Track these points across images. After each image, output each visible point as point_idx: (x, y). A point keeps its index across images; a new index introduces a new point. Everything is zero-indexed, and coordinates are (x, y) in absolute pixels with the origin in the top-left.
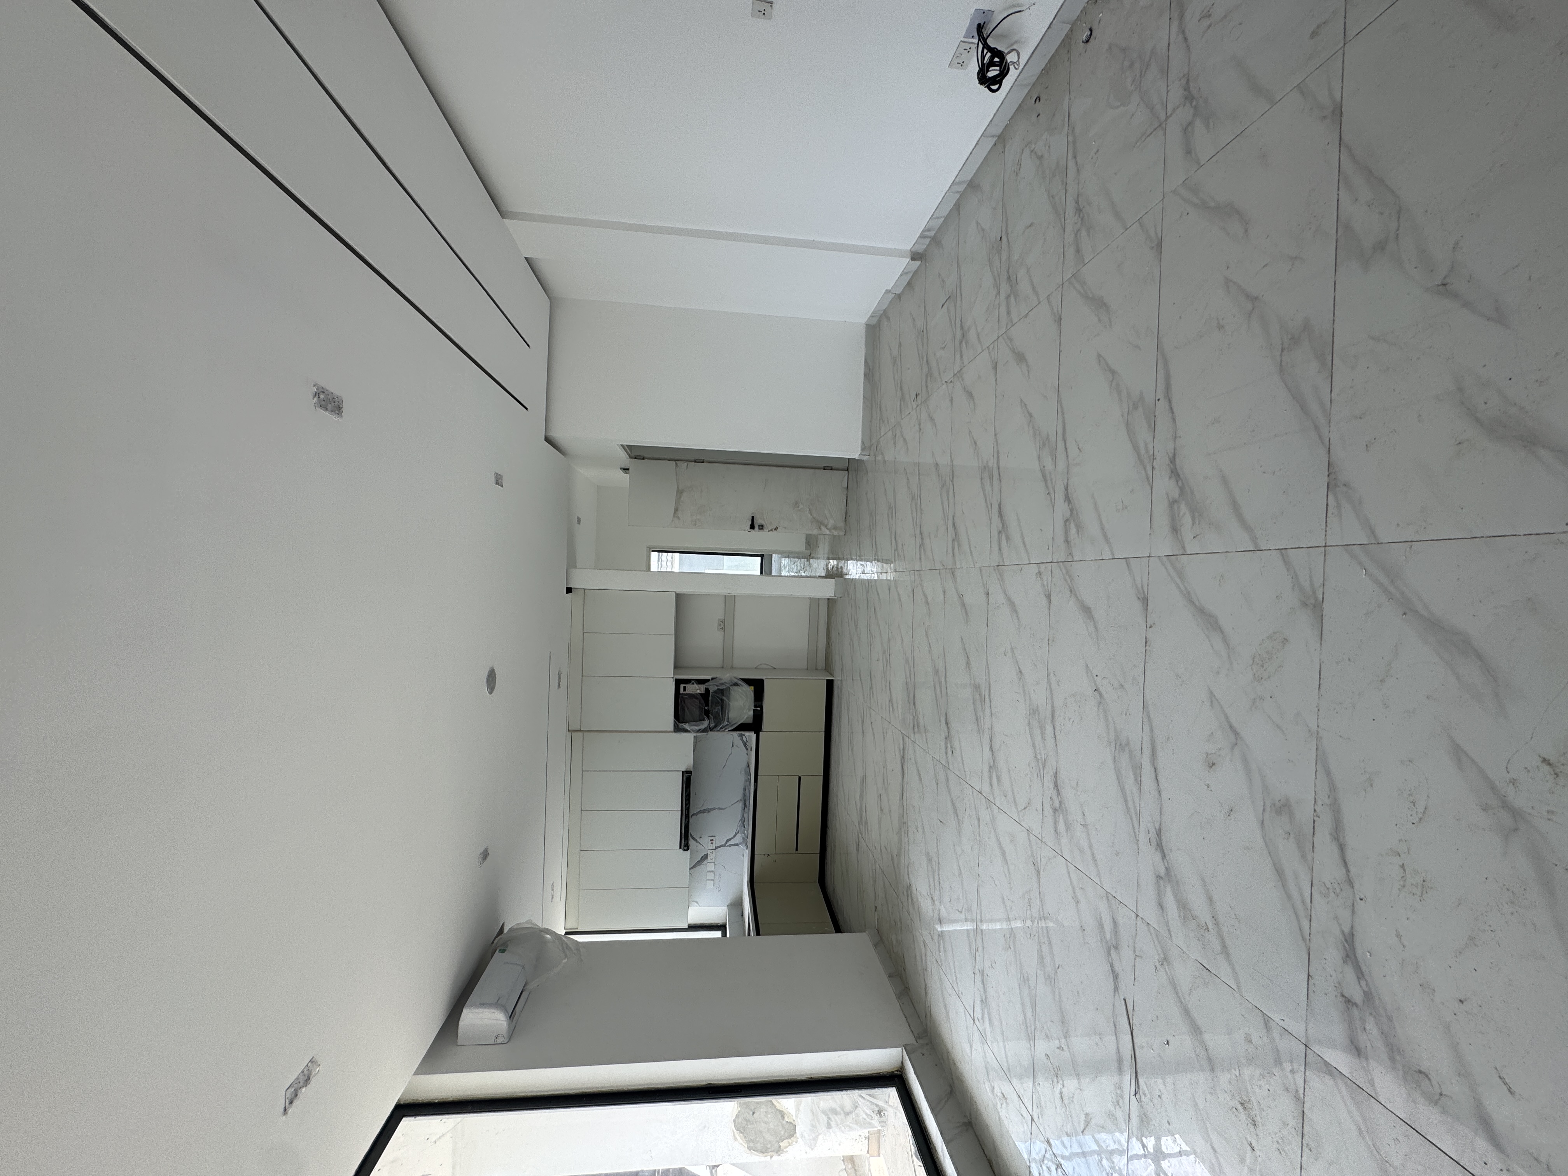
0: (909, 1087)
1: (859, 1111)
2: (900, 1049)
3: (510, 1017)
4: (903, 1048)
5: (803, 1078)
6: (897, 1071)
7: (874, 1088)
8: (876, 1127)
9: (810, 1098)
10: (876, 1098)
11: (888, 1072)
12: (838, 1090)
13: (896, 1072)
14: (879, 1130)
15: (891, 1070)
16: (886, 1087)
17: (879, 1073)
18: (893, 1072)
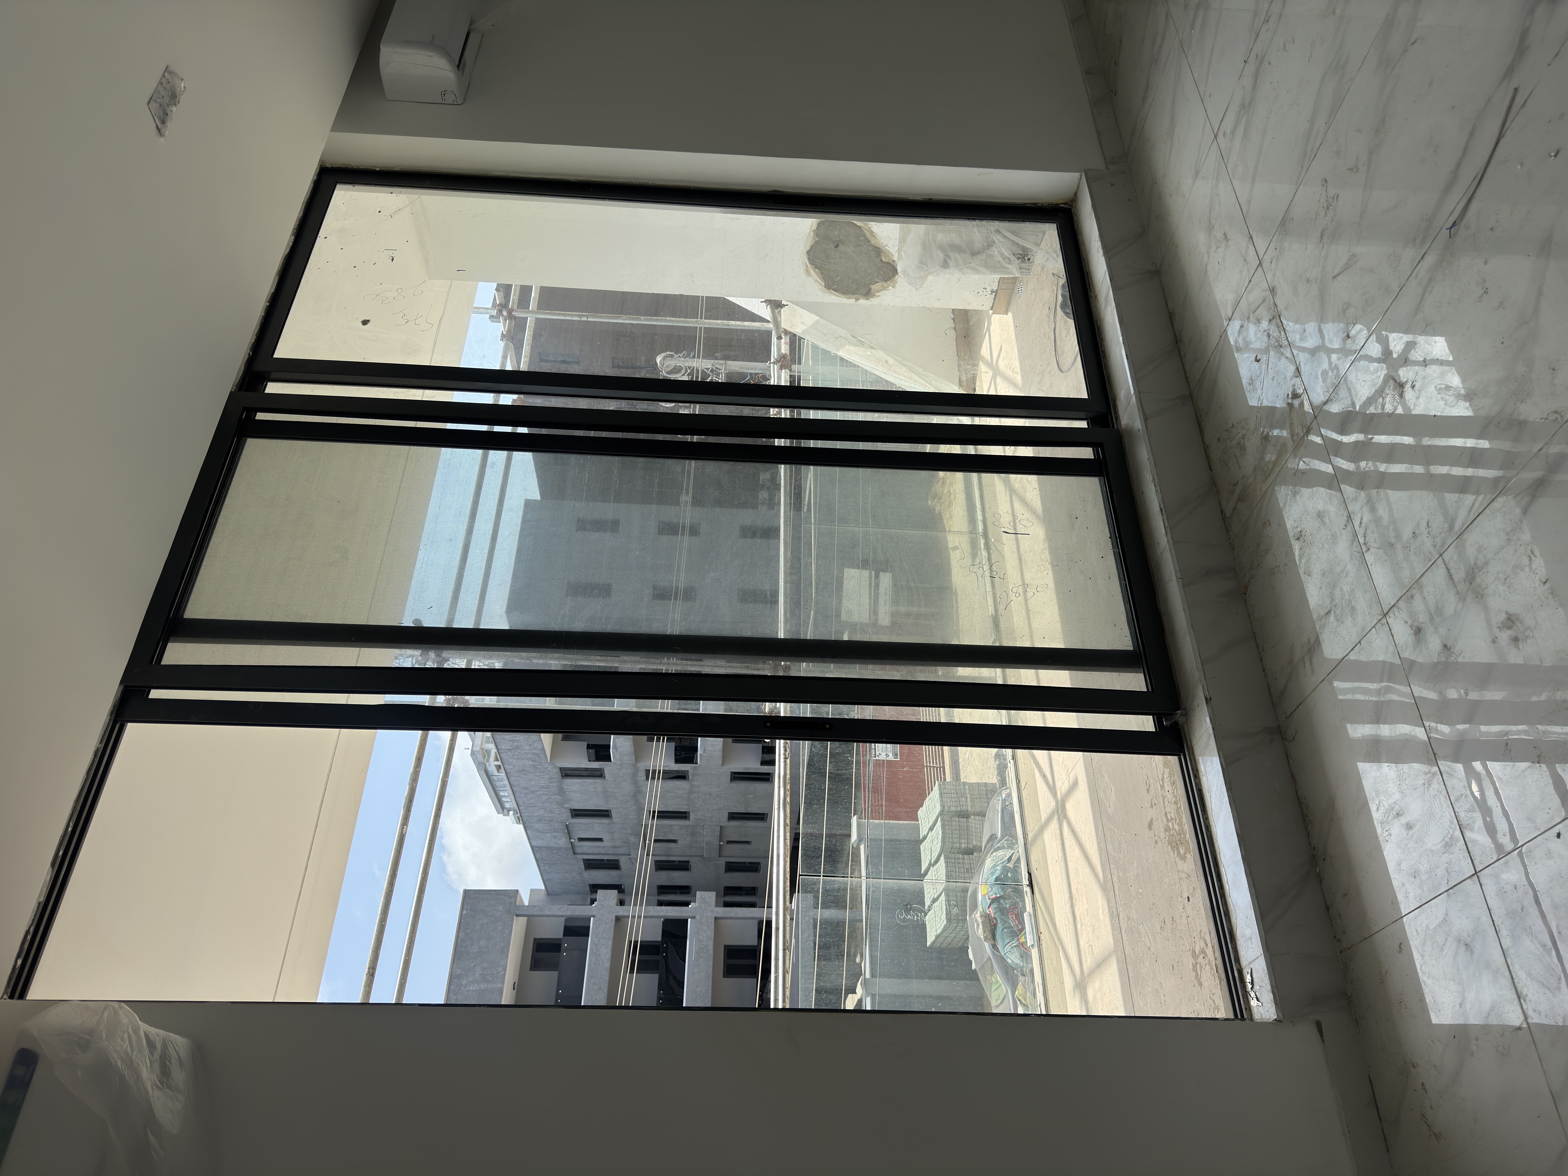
0: (1078, 225)
1: (995, 251)
2: (1077, 175)
3: (458, 66)
4: (1083, 174)
5: (919, 198)
6: (1065, 204)
7: (1024, 221)
8: (1014, 274)
9: (923, 226)
10: (1020, 237)
11: (1050, 204)
12: (969, 219)
13: (1063, 206)
14: (1016, 278)
15: (1055, 202)
16: (1042, 222)
17: (1036, 204)
18: (1058, 204)
